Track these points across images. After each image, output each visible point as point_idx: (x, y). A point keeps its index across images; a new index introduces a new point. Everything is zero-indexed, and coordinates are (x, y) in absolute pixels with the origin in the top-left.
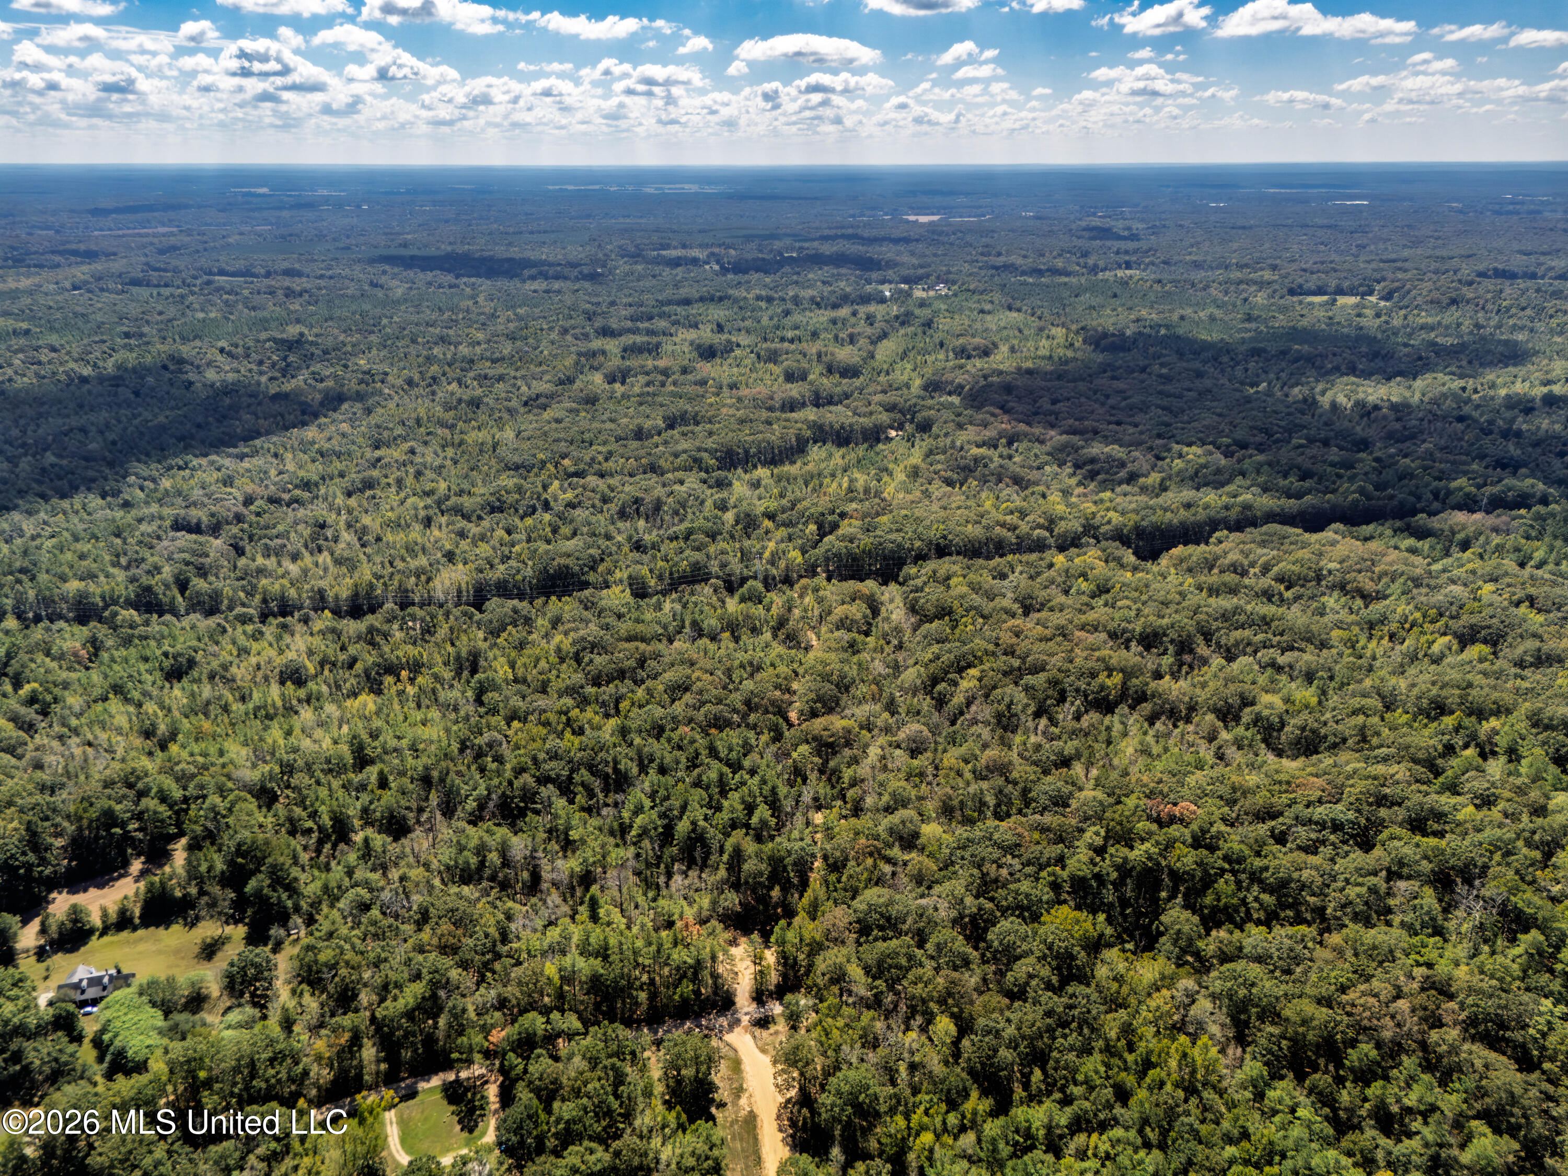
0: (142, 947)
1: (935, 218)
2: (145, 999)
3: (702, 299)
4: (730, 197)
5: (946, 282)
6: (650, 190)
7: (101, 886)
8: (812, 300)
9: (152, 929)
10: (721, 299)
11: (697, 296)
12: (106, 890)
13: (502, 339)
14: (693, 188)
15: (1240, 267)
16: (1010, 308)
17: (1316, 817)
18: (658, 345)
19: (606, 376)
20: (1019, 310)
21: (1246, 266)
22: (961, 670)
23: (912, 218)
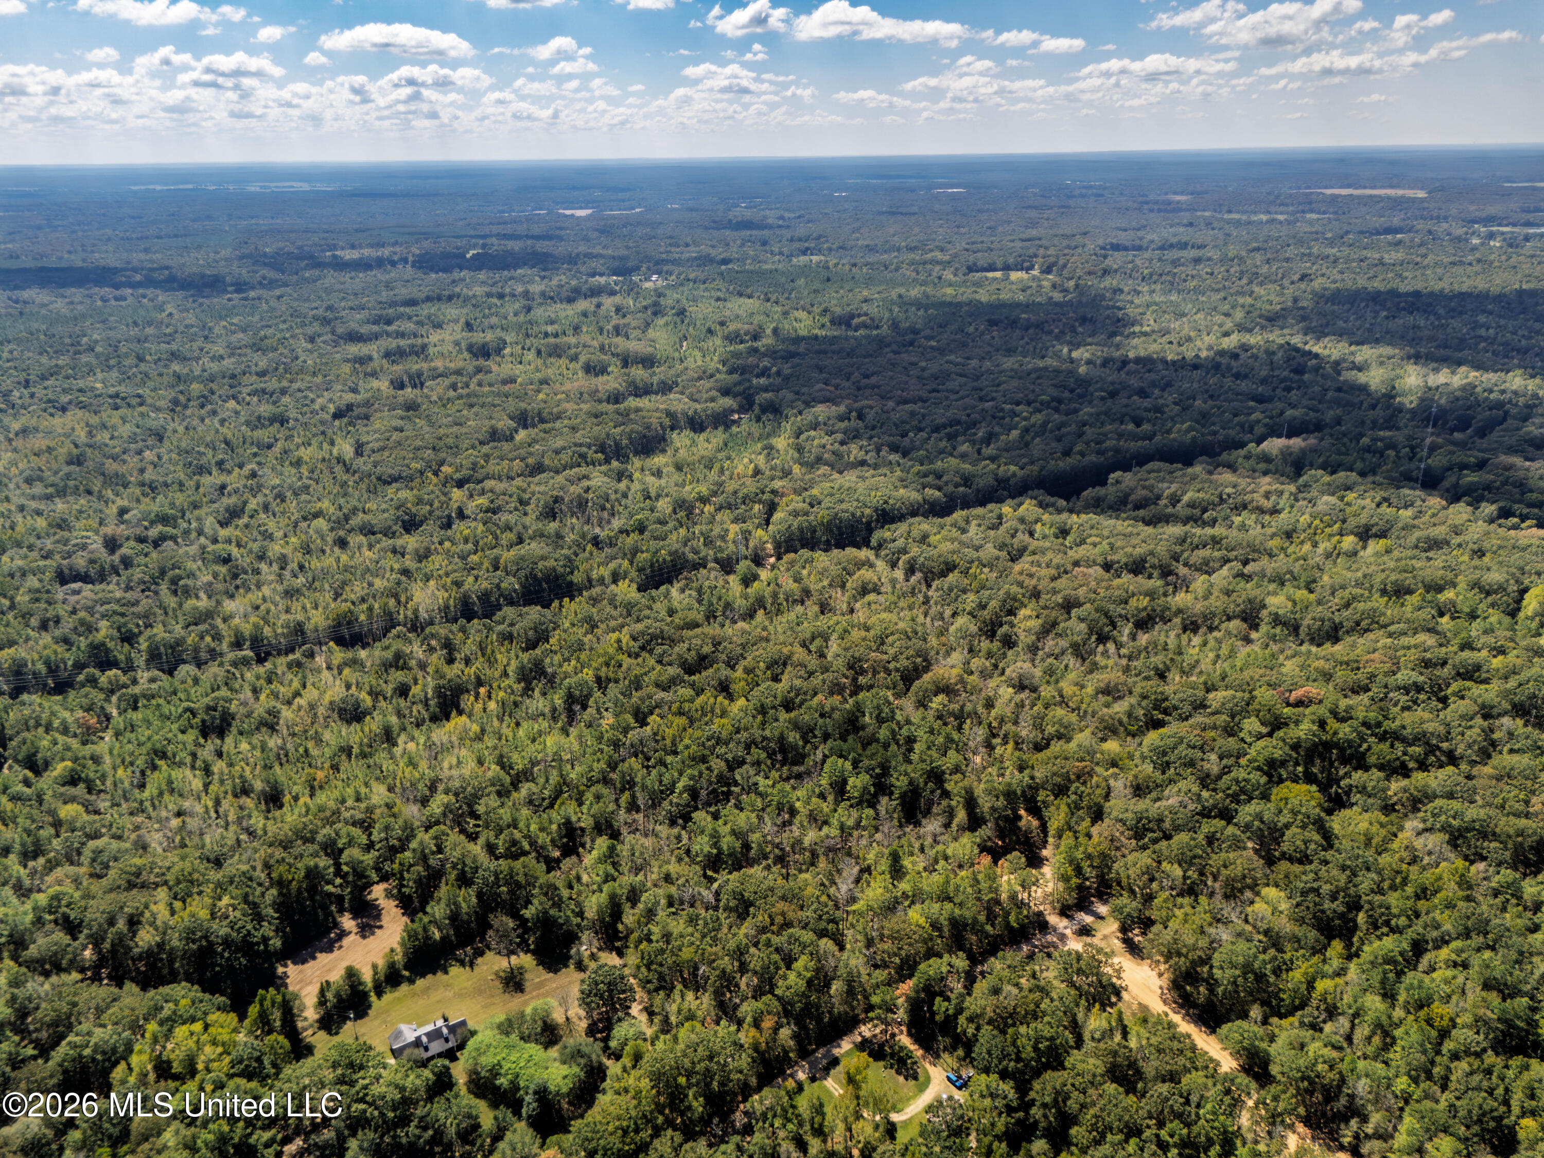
0: (436, 996)
1: (589, 211)
2: (514, 1037)
3: (428, 299)
4: (356, 194)
5: (659, 273)
6: (253, 188)
7: (329, 949)
8: (543, 294)
9: (430, 976)
10: (450, 298)
11: (422, 296)
12: (336, 953)
13: (249, 351)
14: (305, 187)
15: (911, 249)
16: (740, 295)
17: (1401, 683)
18: (424, 347)
19: (392, 382)
20: (750, 297)
21: (916, 248)
22: (1012, 612)
23: (568, 212)
